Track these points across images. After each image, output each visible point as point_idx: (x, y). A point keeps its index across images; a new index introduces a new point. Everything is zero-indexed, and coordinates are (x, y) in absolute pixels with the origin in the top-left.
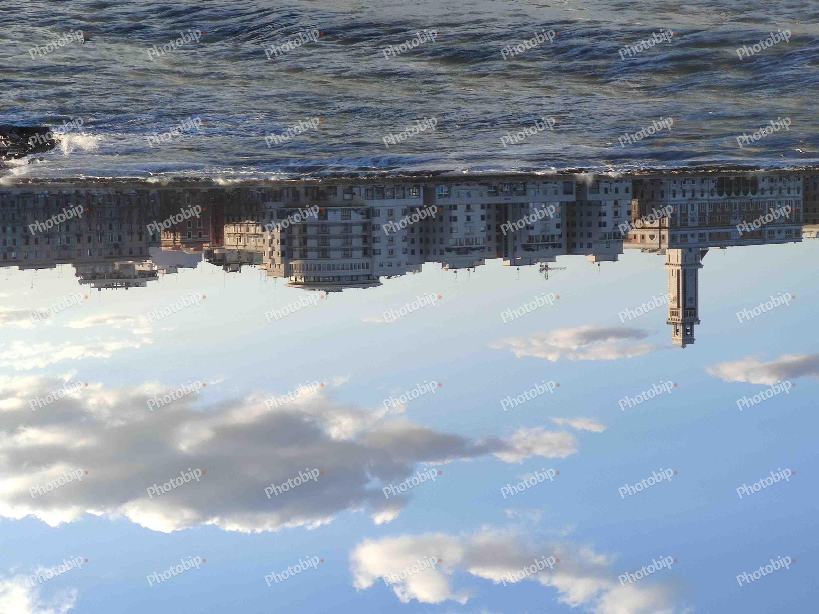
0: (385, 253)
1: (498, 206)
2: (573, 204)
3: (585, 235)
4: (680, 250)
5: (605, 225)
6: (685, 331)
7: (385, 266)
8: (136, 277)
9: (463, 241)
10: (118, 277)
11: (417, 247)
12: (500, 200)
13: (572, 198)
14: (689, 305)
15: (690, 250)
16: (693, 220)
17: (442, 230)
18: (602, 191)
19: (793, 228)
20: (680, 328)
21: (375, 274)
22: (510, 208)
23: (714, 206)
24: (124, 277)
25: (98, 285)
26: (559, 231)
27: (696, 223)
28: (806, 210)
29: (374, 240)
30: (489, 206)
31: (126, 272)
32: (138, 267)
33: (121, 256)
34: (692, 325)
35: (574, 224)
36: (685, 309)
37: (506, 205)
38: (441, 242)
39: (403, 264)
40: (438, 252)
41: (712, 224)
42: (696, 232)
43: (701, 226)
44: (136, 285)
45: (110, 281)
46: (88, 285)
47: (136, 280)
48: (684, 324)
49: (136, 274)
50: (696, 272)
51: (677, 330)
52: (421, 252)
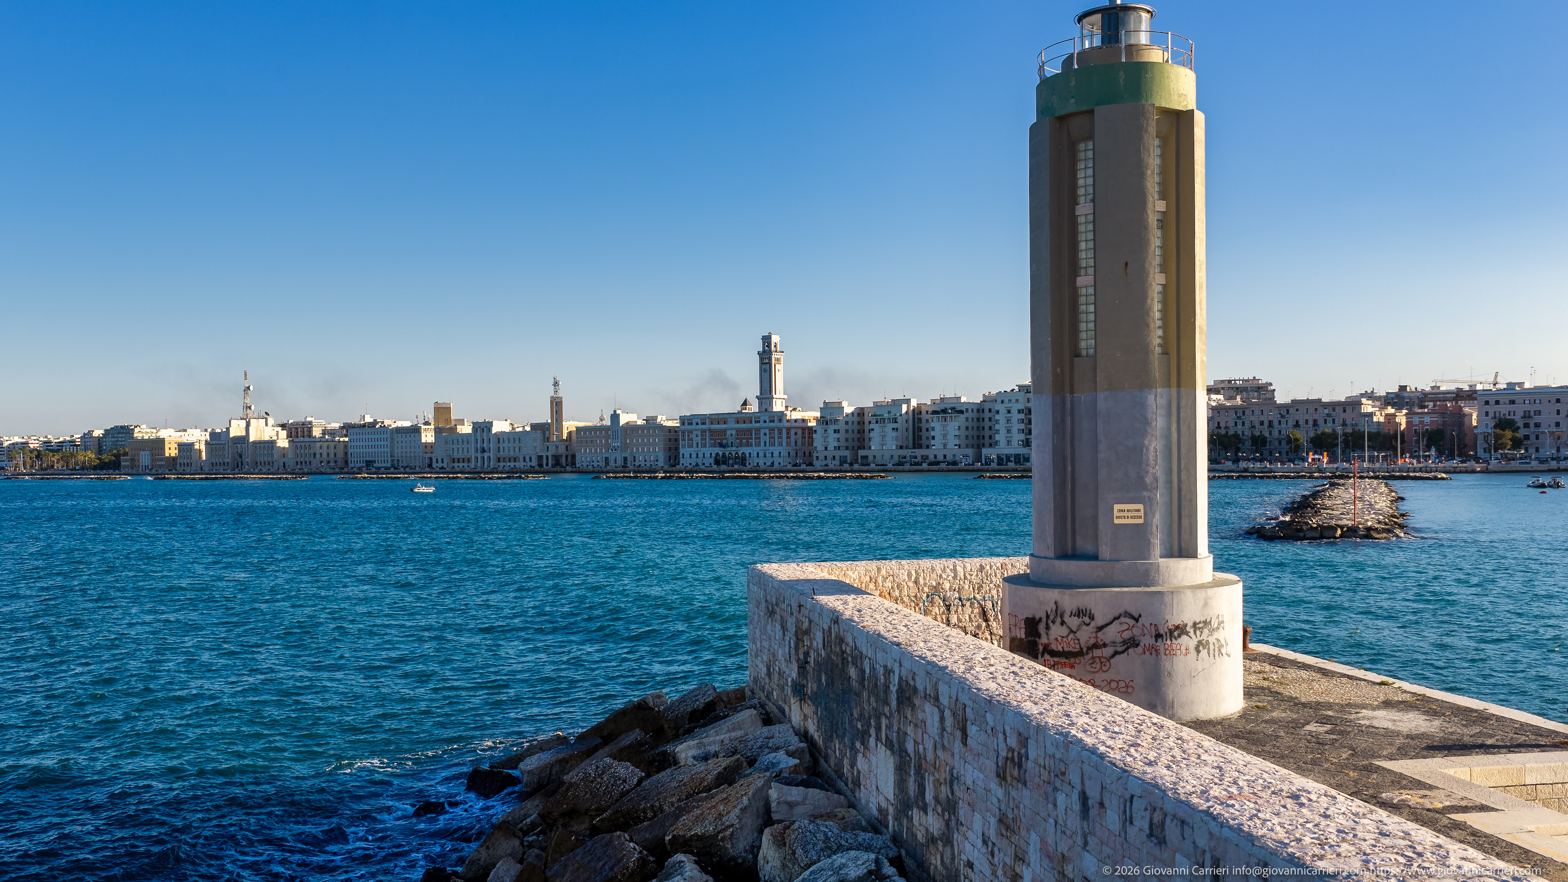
0: (1014, 411)
1: (920, 447)
2: (859, 448)
3: (850, 423)
4: (775, 410)
5: (835, 431)
6: (769, 346)
7: (1014, 401)
8: (1223, 388)
9: (948, 419)
10: (1237, 388)
11: (987, 415)
12: (919, 452)
13: (861, 453)
14: (767, 366)
15: (766, 410)
16: (765, 434)
17: (967, 428)
18: (837, 458)
19: (687, 427)
20: (773, 348)
21: (1022, 393)
22: (911, 445)
23: (748, 445)
24: (1232, 388)
25: (1255, 382)
26: (872, 426)
27: (762, 431)
28: (676, 440)
29: (1022, 421)
30: (928, 447)
31: (1231, 393)
32: (1221, 397)
33: (1235, 409)
34: (764, 351)
35: (859, 432)
36: (770, 364)
37: (914, 448)
38: (967, 419)
39: (999, 401)
40: (970, 411)
41: (750, 431)
42: (762, 424)
43: (758, 430)
44: (1222, 381)
45: (1246, 384)
46: (1264, 382)
47: (1223, 385)
48: (770, 352)
49: (1222, 391)
50: (761, 393)
51: (775, 346)
52: (983, 410)
